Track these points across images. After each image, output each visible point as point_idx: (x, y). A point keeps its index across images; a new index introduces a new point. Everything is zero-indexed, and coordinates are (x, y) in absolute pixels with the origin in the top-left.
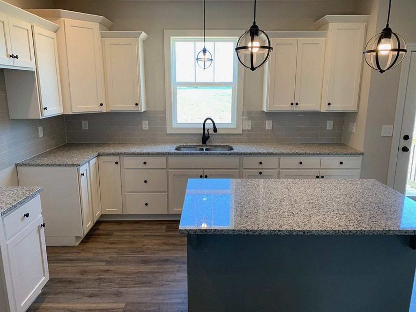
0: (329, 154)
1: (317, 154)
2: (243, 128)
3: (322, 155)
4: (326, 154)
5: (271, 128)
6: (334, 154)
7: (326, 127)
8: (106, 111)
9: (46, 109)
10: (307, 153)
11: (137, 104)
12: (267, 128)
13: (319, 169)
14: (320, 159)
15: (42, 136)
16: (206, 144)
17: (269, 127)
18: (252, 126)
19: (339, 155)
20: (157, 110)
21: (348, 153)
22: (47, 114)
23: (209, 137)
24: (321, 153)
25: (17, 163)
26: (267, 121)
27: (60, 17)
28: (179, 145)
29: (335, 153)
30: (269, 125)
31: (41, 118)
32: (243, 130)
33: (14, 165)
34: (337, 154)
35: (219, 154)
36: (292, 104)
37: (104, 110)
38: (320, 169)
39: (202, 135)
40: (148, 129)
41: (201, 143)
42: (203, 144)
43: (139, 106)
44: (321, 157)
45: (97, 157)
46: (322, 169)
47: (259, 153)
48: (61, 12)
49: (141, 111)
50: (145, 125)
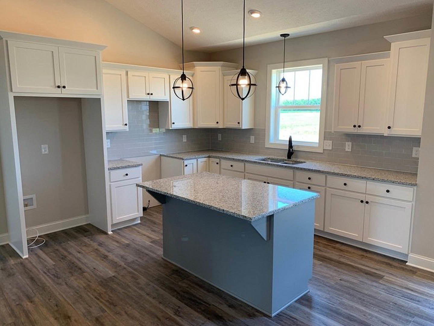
0: (374, 179)
1: (361, 177)
2: (324, 147)
3: (367, 179)
4: (371, 178)
5: (350, 150)
6: (379, 180)
7: (412, 154)
8: (222, 127)
9: (174, 123)
10: (351, 175)
11: (239, 123)
12: (347, 150)
13: (364, 193)
14: (366, 183)
15: (186, 141)
16: (290, 158)
17: (348, 149)
18: (332, 146)
19: (385, 182)
20: (261, 128)
21: (395, 181)
22: (174, 127)
23: (293, 153)
24: (365, 177)
25: (161, 154)
26: (346, 143)
27: (195, 67)
28: (266, 157)
29: (381, 179)
30: (348, 147)
31: (170, 128)
32: (324, 150)
33: (159, 155)
34: (383, 181)
35: (278, 166)
36: (355, 126)
37: (220, 126)
38: (366, 193)
39: (288, 151)
40: (254, 143)
41: (287, 158)
42: (288, 158)
43: (241, 124)
44: (367, 181)
45: (208, 158)
46: (367, 194)
47: (309, 169)
48: (195, 64)
49: (241, 128)
50: (252, 139)
